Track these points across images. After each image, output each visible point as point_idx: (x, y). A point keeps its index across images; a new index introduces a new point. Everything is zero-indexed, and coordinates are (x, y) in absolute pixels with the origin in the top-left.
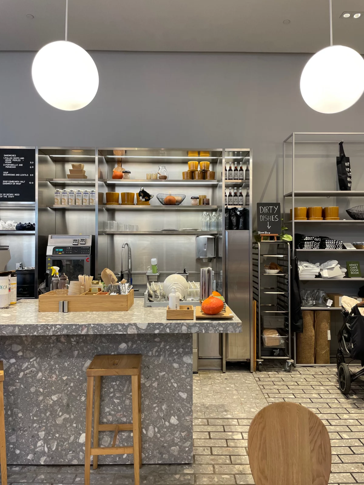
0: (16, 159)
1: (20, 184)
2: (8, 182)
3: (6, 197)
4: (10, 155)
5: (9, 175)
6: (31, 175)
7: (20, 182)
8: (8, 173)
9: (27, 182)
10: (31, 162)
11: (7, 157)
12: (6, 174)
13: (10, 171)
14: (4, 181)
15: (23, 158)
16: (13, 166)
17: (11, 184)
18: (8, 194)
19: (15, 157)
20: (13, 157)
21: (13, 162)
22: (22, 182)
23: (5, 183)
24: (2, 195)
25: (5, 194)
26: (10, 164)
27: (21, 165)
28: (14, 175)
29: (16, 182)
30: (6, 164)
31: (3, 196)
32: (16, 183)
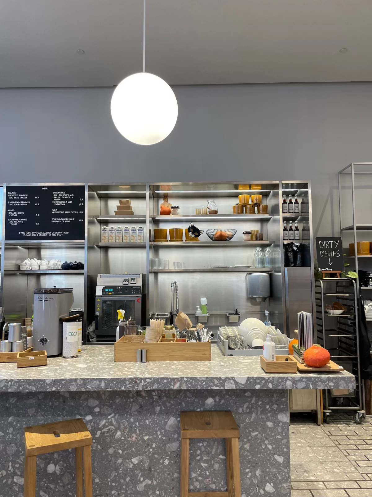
0: (65, 196)
1: (69, 221)
2: (57, 220)
3: (55, 235)
4: (59, 193)
5: (58, 212)
6: (80, 212)
7: (69, 220)
8: (57, 211)
9: (76, 220)
10: (80, 199)
11: (56, 194)
12: (55, 211)
13: (59, 208)
14: (53, 219)
15: (72, 195)
16: (62, 204)
17: (60, 221)
18: (57, 233)
19: (64, 194)
20: (62, 194)
21: (62, 200)
22: (71, 219)
23: (54, 221)
24: (51, 233)
25: (53, 233)
26: (60, 201)
27: (71, 202)
28: (63, 212)
29: (65, 219)
30: (55, 202)
31: (52, 235)
32: (65, 221)
